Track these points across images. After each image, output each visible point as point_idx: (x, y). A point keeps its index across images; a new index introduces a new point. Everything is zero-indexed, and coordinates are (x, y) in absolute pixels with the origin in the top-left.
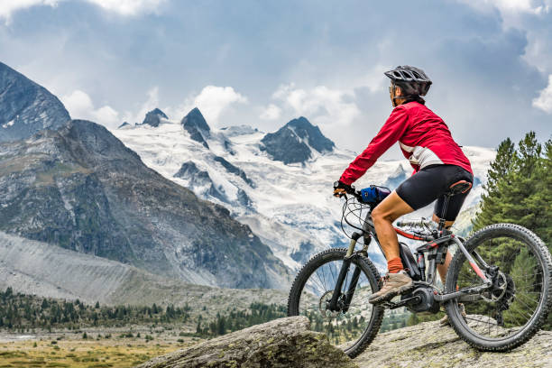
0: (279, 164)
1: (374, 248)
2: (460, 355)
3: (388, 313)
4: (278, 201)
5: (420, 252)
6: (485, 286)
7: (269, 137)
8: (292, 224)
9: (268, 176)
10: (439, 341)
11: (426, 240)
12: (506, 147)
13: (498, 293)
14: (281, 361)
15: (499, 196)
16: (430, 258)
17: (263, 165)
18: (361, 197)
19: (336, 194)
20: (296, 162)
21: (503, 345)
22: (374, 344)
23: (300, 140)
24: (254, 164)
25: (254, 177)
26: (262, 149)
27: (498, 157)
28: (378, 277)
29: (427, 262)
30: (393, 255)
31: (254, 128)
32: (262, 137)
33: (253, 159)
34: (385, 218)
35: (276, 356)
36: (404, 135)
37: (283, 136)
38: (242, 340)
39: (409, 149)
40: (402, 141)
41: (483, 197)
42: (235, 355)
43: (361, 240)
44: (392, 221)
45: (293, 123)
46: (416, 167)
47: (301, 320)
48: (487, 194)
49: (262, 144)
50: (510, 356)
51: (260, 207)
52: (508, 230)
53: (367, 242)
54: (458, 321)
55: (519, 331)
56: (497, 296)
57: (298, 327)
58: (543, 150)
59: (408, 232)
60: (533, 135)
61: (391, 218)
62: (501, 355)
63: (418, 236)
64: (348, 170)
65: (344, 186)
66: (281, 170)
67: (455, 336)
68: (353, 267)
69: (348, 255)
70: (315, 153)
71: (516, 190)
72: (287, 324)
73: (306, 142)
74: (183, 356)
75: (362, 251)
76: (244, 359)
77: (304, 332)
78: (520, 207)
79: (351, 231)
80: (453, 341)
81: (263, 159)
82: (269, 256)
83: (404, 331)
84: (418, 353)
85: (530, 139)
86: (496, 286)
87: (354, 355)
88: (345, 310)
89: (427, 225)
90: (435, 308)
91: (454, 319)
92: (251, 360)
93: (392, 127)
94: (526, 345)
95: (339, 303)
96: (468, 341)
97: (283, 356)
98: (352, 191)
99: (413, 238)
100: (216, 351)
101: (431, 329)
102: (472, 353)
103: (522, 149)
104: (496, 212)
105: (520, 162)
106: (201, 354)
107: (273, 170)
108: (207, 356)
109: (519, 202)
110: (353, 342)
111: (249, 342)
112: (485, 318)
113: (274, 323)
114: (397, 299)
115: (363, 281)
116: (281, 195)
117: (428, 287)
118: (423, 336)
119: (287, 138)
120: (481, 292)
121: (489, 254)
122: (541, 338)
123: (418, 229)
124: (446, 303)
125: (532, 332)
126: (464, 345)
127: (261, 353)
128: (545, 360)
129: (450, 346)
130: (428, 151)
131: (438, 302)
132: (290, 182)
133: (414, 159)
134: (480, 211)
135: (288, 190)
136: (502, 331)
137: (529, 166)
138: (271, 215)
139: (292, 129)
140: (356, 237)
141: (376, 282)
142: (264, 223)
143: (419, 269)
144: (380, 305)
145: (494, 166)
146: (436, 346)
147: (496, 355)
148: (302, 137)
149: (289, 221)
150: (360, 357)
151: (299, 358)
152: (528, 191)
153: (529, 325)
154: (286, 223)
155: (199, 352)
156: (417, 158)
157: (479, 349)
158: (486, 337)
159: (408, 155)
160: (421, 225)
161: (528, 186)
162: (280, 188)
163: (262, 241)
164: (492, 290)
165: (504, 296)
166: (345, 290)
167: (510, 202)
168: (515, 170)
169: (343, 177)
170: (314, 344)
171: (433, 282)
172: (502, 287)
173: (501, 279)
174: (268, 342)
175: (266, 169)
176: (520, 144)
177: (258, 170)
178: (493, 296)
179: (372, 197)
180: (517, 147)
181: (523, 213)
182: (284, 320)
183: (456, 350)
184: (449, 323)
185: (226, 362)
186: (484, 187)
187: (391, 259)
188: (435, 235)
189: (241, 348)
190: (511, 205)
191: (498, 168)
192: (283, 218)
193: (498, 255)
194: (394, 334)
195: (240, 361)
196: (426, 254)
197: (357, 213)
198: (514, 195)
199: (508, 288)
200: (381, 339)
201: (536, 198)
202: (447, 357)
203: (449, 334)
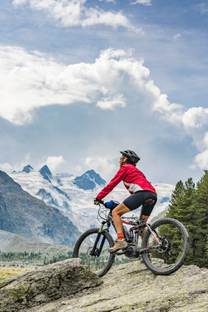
0: (82, 190)
1: (111, 228)
2: (147, 276)
3: (117, 257)
4: (80, 206)
5: (131, 230)
6: (159, 246)
7: (77, 178)
8: (87, 217)
9: (77, 195)
10: (139, 269)
11: (134, 225)
12: (180, 184)
13: (164, 249)
14: (68, 278)
15: (176, 205)
16: (135, 233)
17: (75, 191)
18: (106, 206)
19: (95, 204)
20: (89, 189)
21: (166, 272)
22: (111, 271)
23: (91, 180)
24: (71, 190)
25: (70, 196)
26: (74, 183)
27: (176, 189)
28: (113, 241)
29: (134, 235)
30: (120, 231)
31: (71, 174)
32: (74, 178)
33: (71, 188)
34: (118, 214)
35: (66, 276)
36: (125, 178)
37: (84, 178)
38: (51, 269)
39: (127, 184)
40: (124, 180)
41: (169, 206)
42: (47, 276)
43: (106, 224)
44: (121, 216)
45: (88, 172)
46: (131, 193)
47: (78, 260)
48: (171, 205)
49: (75, 181)
50: (169, 277)
51: (73, 209)
52: (170, 221)
53: (109, 225)
54: (147, 261)
55: (174, 266)
56: (164, 250)
57: (76, 263)
58: (196, 186)
59: (127, 221)
60: (191, 179)
61: (120, 214)
62: (165, 277)
63: (131, 223)
64: (100, 193)
65: (99, 200)
66: (82, 193)
67: (146, 268)
68: (102, 236)
69: (100, 231)
70: (97, 185)
71: (184, 203)
72: (71, 262)
73: (94, 181)
74: (24, 275)
75: (106, 229)
76: (51, 277)
77: (79, 265)
78: (186, 211)
79: (102, 221)
80: (145, 270)
81: (75, 188)
82: (76, 231)
83: (124, 265)
84: (129, 275)
85: (190, 181)
86: (164, 246)
87: (101, 276)
88: (98, 256)
89: (134, 218)
90: (137, 255)
91: (146, 260)
92: (55, 278)
93: (120, 174)
94: (177, 272)
95: (96, 252)
96: (151, 270)
97: (69, 276)
98: (102, 203)
99: (128, 224)
100: (39, 273)
101: (136, 264)
102: (153, 275)
103: (186, 185)
104: (175, 212)
105: (185, 191)
106: (32, 275)
107: (79, 192)
108: (35, 276)
109: (185, 208)
110: (101, 270)
111: (54, 269)
112: (160, 260)
113: (66, 261)
114: (120, 251)
115: (107, 243)
116: (82, 204)
117: (134, 245)
118: (132, 267)
119: (85, 179)
120: (157, 248)
121: (172, 231)
122: (183, 269)
123: (131, 220)
124: (142, 253)
125: (179, 266)
126: (149, 272)
127: (60, 275)
128: (184, 279)
129: (144, 272)
130: (136, 185)
131: (139, 252)
132: (86, 198)
133: (130, 190)
134: (168, 212)
135: (85, 202)
136: (166, 265)
137: (190, 192)
138: (78, 212)
139: (88, 175)
140: (103, 223)
141: (112, 243)
142: (75, 216)
143: (131, 238)
144: (113, 254)
145: (174, 192)
146: (137, 272)
147: (163, 277)
148: (92, 178)
149: (86, 215)
150: (103, 277)
151: (76, 276)
152: (189, 204)
153: (177, 263)
154: (84, 216)
155: (31, 274)
156: (132, 189)
157: (156, 274)
158: (160, 268)
159: (128, 187)
160: (132, 218)
161: (189, 201)
162: (82, 201)
163: (74, 224)
164: (162, 247)
165: (167, 250)
166: (98, 246)
167: (181, 208)
168: (183, 194)
169: (98, 196)
170: (83, 270)
171: (137, 243)
172: (166, 246)
173: (166, 243)
174: (63, 269)
175: (76, 192)
176: (186, 183)
177: (72, 192)
178: (162, 250)
179: (111, 206)
180: (184, 184)
181: (187, 213)
182: (70, 260)
183: (146, 274)
184: (143, 262)
185: (44, 278)
186: (170, 202)
187: (119, 233)
188: (138, 223)
189: (50, 272)
190: (182, 210)
191: (176, 193)
192: (83, 214)
193: (176, 231)
194: (120, 266)
195: (50, 278)
196: (134, 231)
197: (105, 212)
198: (183, 205)
199: (169, 247)
200: (114, 269)
201: (192, 206)
202: (142, 277)
203: (143, 267)
